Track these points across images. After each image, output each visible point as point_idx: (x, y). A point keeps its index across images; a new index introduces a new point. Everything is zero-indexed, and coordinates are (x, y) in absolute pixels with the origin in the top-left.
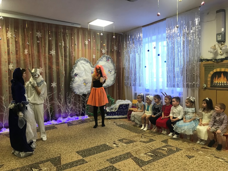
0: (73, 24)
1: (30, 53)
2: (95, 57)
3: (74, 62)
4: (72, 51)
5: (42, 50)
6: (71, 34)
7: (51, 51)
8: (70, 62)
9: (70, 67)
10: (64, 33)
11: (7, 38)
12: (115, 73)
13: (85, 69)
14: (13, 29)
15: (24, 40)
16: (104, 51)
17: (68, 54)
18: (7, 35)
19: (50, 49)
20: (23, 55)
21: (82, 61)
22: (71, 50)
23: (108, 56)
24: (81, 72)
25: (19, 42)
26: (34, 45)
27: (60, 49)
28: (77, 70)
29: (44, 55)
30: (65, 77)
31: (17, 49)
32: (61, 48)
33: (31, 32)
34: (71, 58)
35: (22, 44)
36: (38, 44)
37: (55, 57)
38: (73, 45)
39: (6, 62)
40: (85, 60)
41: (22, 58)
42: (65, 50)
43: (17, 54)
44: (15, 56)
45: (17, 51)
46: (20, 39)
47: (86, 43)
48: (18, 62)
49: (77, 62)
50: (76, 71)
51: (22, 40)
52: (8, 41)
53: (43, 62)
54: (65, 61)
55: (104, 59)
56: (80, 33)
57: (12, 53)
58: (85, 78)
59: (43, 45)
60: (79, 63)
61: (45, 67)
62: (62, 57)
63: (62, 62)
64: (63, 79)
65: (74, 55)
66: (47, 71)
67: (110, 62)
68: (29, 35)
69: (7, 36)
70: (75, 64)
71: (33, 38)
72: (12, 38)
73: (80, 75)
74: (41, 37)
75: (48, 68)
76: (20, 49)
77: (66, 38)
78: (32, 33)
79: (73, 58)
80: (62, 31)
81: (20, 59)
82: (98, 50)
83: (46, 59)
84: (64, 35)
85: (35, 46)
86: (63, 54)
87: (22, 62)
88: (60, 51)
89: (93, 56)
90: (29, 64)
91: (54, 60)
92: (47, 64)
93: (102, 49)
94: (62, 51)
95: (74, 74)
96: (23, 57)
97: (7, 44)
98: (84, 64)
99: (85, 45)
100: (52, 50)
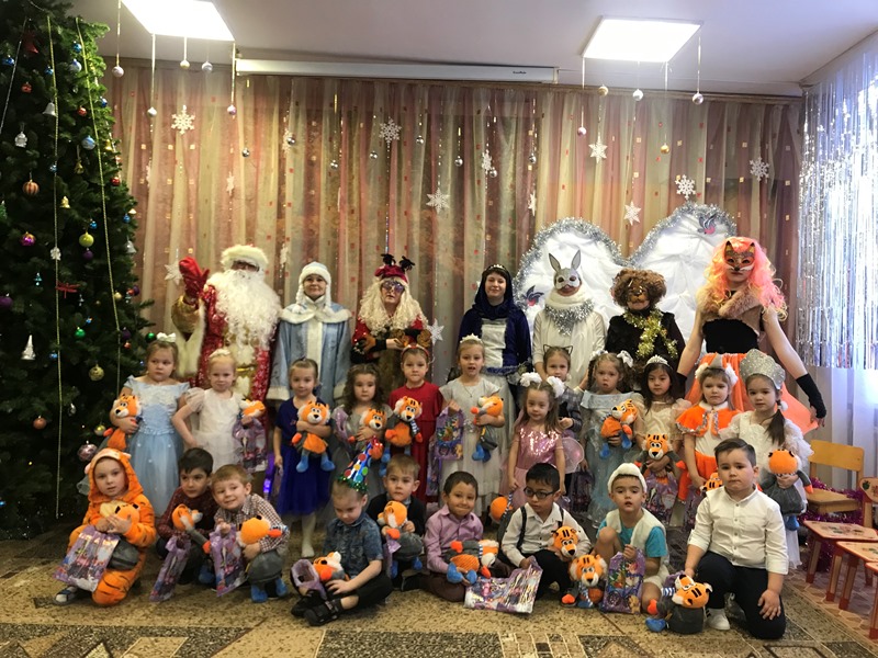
0: (522, 70)
1: (355, 205)
2: (641, 215)
4: (524, 194)
5: (399, 195)
6: (526, 121)
7: (434, 192)
8: (513, 239)
11: (283, 151)
14: (303, 119)
16: (685, 186)
17: (506, 208)
18: (282, 142)
19: (429, 187)
21: (567, 237)
25: (320, 167)
26: (370, 176)
27: (472, 185)
29: (406, 213)
32: (476, 183)
33: (362, 125)
35: (331, 173)
38: (530, 167)
39: (270, 237)
40: (581, 229)
44: (303, 217)
45: (310, 199)
47: (593, 151)
49: (543, 241)
50: (534, 278)
51: (331, 158)
53: (402, 238)
55: (686, 222)
57: (290, 205)
60: (551, 243)
62: (479, 217)
63: (477, 241)
67: (719, 237)
68: (356, 139)
69: (280, 147)
71: (367, 148)
72: (296, 151)
74: (398, 141)
76: (319, 190)
77: (502, 137)
78: (369, 127)
80: (485, 107)
82: (656, 182)
83: (413, 226)
85: (372, 180)
86: (480, 207)
88: (474, 193)
90: (348, 247)
92: (412, 249)
94: (480, 195)
97: (281, 175)
99: (589, 161)
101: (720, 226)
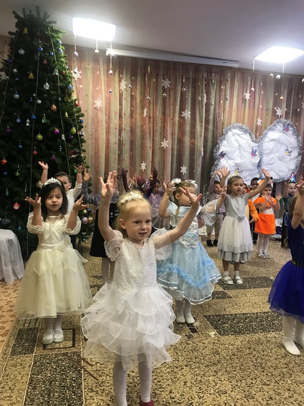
0: (225, 61)
1: (151, 115)
2: (262, 123)
3: (220, 131)
4: (219, 113)
5: (169, 111)
6: (221, 82)
7: (184, 111)
8: (213, 131)
9: (213, 141)
10: (208, 80)
11: (120, 90)
12: (299, 154)
13: (240, 146)
14: (129, 76)
15: (143, 94)
16: (279, 112)
17: (211, 117)
18: (120, 86)
19: (182, 109)
20: (141, 118)
21: (236, 131)
22: (217, 111)
23: (289, 122)
24: (231, 149)
25: (136, 98)
26: (158, 102)
27: (199, 108)
28: (226, 146)
29: (172, 119)
30: (204, 158)
31: (132, 109)
32: (201, 107)
33: (154, 80)
34: (217, 125)
35: (141, 101)
36: (164, 98)
37: (190, 123)
38: (221, 102)
39: (116, 128)
40: (241, 128)
41: (139, 124)
42: (207, 111)
43: (132, 116)
44: (130, 120)
45: (132, 112)
46: (137, 91)
47: (246, 96)
48: (132, 131)
49: (227, 132)
50: (223, 147)
51: (141, 94)
52: (121, 95)
53: (170, 130)
54: (206, 129)
55: (278, 126)
56: (237, 79)
57: (125, 114)
58: (238, 161)
59: (172, 102)
60: (230, 133)
61: (173, 139)
62: (202, 122)
63: (201, 132)
64: (199, 162)
65: (222, 118)
66: (176, 147)
67: (290, 132)
68: (152, 86)
69: (119, 88)
70: (223, 134)
71: (157, 90)
72: (126, 91)
73: (229, 155)
74: (169, 88)
75: (176, 142)
76: (136, 108)
77: (211, 88)
78: (157, 81)
79: (220, 125)
80: (205, 75)
81: (135, 125)
82: (267, 110)
83: (175, 125)
84: (208, 83)
85: (159, 104)
86: (203, 118)
87: (138, 130)
88: (199, 112)
89: (257, 122)
90: (148, 134)
91: (188, 128)
92: (175, 135)
93: (275, 108)
94: (203, 113)
95: (218, 153)
96: (140, 121)
97: (120, 101)
98: (238, 135)
99: (244, 100)
100: (186, 110)
101: (291, 128)
